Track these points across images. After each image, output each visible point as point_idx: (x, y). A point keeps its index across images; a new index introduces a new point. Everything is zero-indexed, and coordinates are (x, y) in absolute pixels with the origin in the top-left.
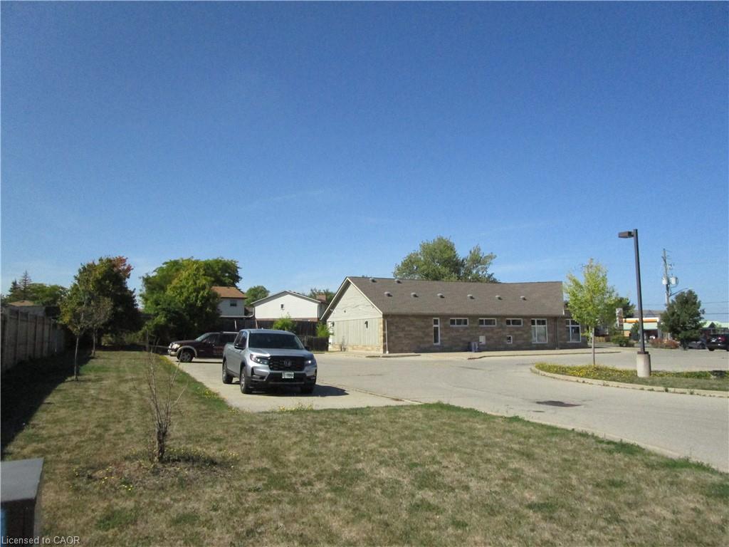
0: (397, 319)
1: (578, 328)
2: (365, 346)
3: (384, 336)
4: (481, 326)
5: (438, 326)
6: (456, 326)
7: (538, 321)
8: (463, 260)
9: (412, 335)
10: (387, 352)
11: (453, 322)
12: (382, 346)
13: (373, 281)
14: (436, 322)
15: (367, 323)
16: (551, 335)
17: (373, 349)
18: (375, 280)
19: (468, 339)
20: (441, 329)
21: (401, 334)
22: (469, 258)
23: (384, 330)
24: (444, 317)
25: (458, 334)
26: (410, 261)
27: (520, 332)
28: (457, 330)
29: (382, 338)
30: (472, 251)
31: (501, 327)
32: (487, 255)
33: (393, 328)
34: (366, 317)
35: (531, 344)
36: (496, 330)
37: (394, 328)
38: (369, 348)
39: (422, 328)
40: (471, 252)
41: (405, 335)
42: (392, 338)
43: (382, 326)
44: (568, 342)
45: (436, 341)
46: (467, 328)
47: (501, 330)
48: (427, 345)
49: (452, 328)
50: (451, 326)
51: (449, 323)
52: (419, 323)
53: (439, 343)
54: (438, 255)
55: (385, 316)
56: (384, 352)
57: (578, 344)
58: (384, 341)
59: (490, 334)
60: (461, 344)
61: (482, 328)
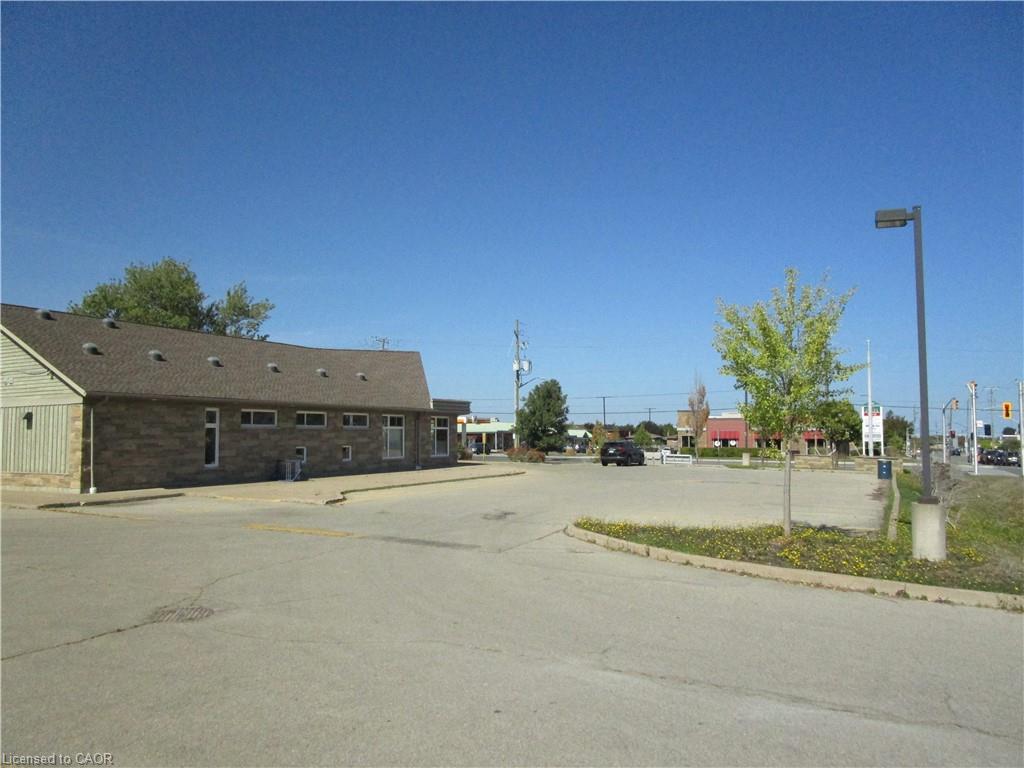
0: (122, 408)
1: (446, 431)
2: (22, 475)
3: (85, 449)
4: (300, 426)
5: (215, 426)
6: (252, 426)
7: (392, 419)
8: (210, 310)
9: (157, 446)
10: (92, 490)
11: (246, 418)
12: (78, 475)
13: (47, 316)
14: (211, 418)
15: (29, 417)
16: (410, 444)
17: (47, 482)
18: (52, 314)
19: (274, 454)
20: (220, 431)
21: (130, 445)
22: (225, 305)
23: (86, 434)
24: (228, 406)
25: (255, 442)
26: (105, 298)
27: (365, 440)
28: (255, 435)
29: (79, 454)
30: (232, 293)
31: (336, 429)
32: (259, 301)
33: (110, 430)
34: (28, 402)
35: (380, 461)
36: (326, 435)
37: (114, 428)
38: (35, 480)
39: (181, 429)
40: (229, 293)
41: (139, 447)
42: (107, 454)
43: (79, 424)
44: (433, 456)
45: (210, 458)
46: (274, 432)
47: (333, 435)
48: (190, 469)
49: (245, 430)
50: (244, 426)
51: (238, 419)
52: (175, 419)
53: (216, 464)
54: (166, 290)
55: (89, 401)
56: (85, 488)
57: (444, 458)
58: (85, 462)
59: (316, 443)
60: (262, 465)
61: (301, 431)
